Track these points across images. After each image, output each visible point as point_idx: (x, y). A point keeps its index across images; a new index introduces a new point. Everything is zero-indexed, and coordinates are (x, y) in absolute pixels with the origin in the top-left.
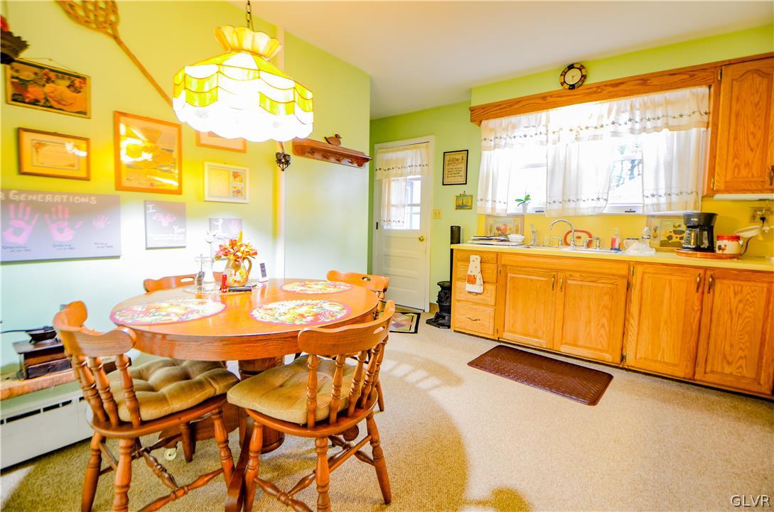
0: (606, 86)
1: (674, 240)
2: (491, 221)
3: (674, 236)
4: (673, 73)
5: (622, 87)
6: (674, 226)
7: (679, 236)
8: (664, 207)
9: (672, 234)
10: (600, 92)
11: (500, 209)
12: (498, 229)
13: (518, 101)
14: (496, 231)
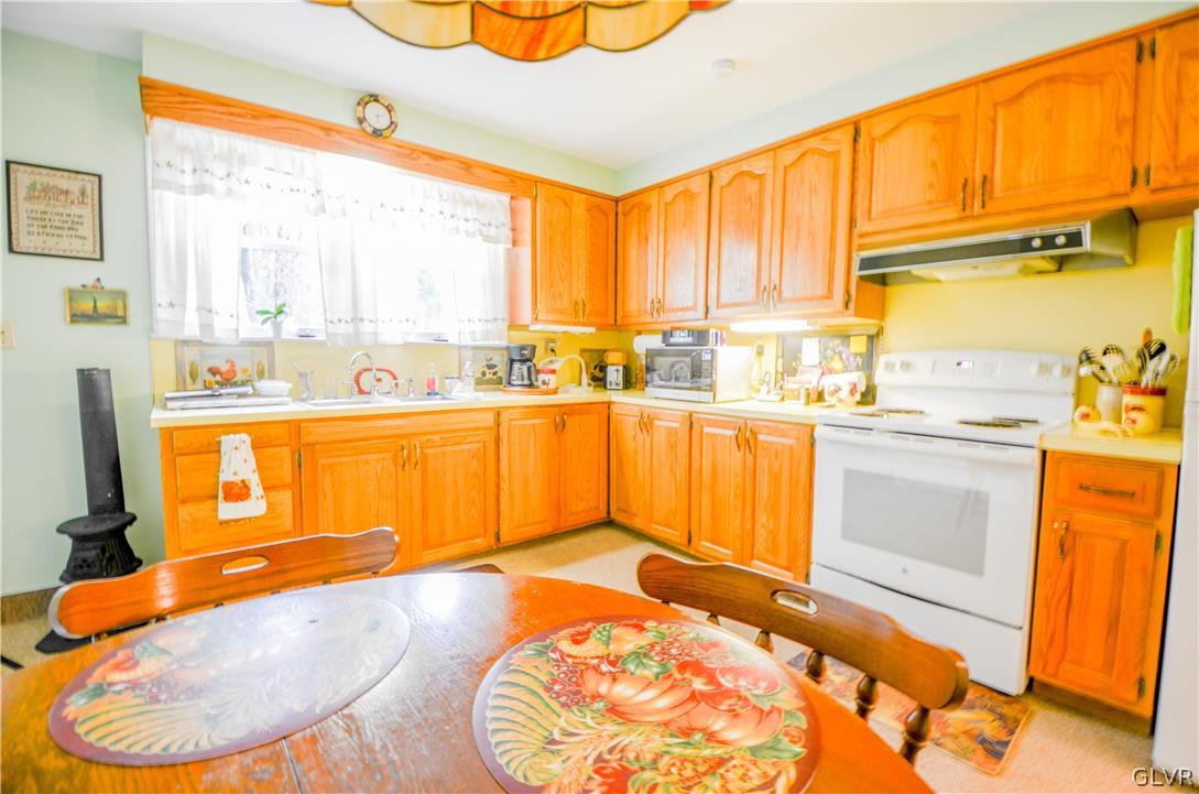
0: (423, 153)
1: (488, 376)
2: (191, 354)
3: (488, 371)
4: (496, 170)
5: (443, 164)
6: (487, 360)
7: (492, 371)
8: (478, 336)
9: (485, 369)
10: (414, 159)
11: (223, 328)
12: (213, 371)
13: (274, 115)
14: (209, 377)
